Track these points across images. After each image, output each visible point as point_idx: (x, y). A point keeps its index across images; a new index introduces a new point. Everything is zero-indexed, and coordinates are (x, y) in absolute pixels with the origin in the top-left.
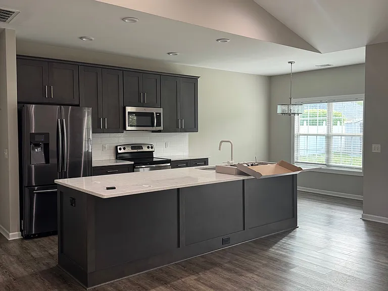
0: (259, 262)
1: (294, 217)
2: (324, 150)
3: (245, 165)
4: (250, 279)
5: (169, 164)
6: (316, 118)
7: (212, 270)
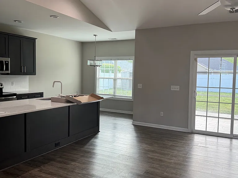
0: (79, 155)
1: (97, 126)
2: (112, 87)
3: (71, 96)
4: (74, 165)
5: (15, 97)
6: (108, 69)
7: (49, 163)
